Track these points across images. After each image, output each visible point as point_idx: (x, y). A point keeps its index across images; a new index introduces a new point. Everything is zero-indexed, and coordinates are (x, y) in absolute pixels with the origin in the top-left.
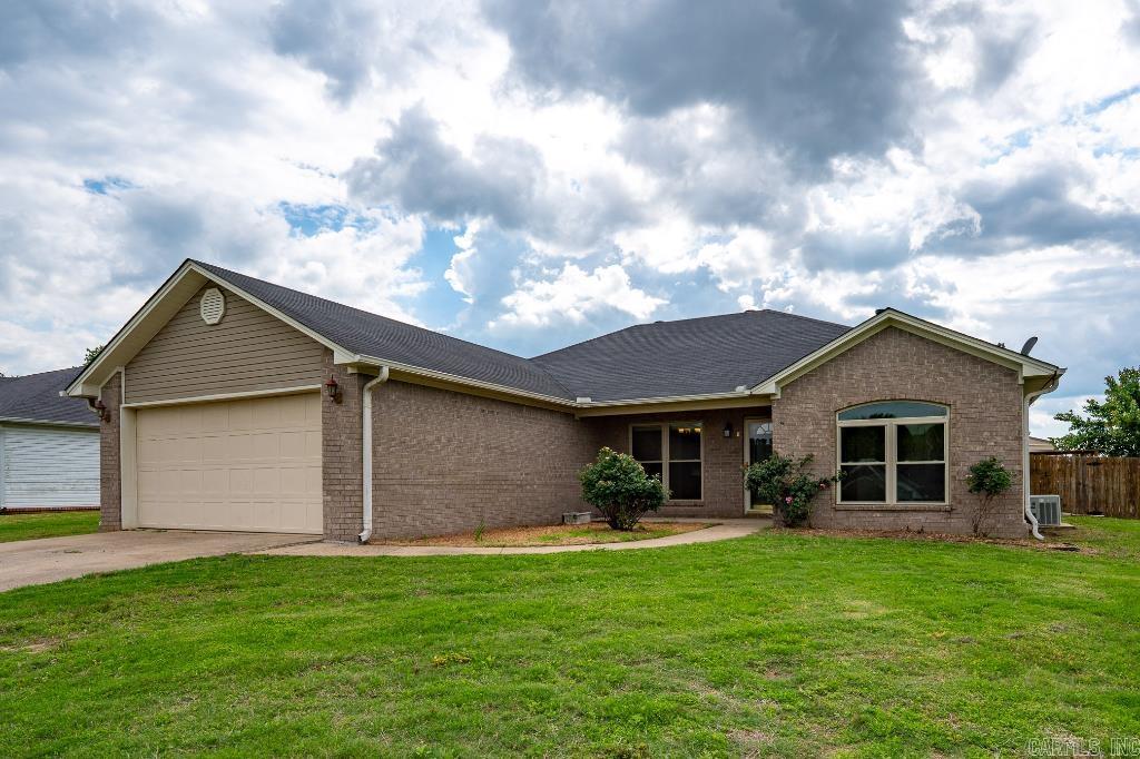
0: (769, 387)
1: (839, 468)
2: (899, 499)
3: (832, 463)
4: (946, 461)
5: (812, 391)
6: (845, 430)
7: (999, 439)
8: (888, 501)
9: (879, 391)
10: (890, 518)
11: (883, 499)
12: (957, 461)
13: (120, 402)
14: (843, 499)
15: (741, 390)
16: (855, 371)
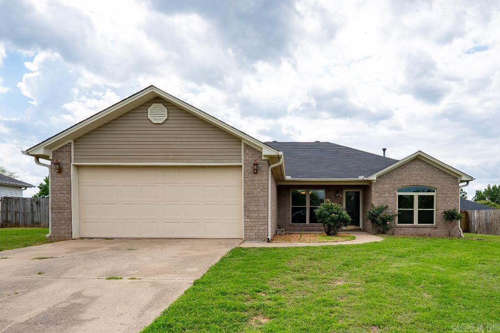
0: (373, 178)
1: (397, 211)
2: (418, 223)
3: (394, 208)
4: (434, 209)
5: (388, 181)
6: (400, 197)
7: (452, 201)
8: (415, 224)
9: (413, 182)
10: (416, 230)
11: (413, 223)
12: (438, 209)
13: (71, 162)
14: (398, 223)
15: (361, 178)
16: (405, 173)
